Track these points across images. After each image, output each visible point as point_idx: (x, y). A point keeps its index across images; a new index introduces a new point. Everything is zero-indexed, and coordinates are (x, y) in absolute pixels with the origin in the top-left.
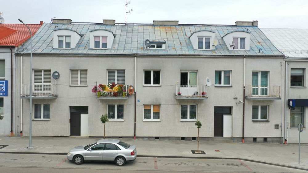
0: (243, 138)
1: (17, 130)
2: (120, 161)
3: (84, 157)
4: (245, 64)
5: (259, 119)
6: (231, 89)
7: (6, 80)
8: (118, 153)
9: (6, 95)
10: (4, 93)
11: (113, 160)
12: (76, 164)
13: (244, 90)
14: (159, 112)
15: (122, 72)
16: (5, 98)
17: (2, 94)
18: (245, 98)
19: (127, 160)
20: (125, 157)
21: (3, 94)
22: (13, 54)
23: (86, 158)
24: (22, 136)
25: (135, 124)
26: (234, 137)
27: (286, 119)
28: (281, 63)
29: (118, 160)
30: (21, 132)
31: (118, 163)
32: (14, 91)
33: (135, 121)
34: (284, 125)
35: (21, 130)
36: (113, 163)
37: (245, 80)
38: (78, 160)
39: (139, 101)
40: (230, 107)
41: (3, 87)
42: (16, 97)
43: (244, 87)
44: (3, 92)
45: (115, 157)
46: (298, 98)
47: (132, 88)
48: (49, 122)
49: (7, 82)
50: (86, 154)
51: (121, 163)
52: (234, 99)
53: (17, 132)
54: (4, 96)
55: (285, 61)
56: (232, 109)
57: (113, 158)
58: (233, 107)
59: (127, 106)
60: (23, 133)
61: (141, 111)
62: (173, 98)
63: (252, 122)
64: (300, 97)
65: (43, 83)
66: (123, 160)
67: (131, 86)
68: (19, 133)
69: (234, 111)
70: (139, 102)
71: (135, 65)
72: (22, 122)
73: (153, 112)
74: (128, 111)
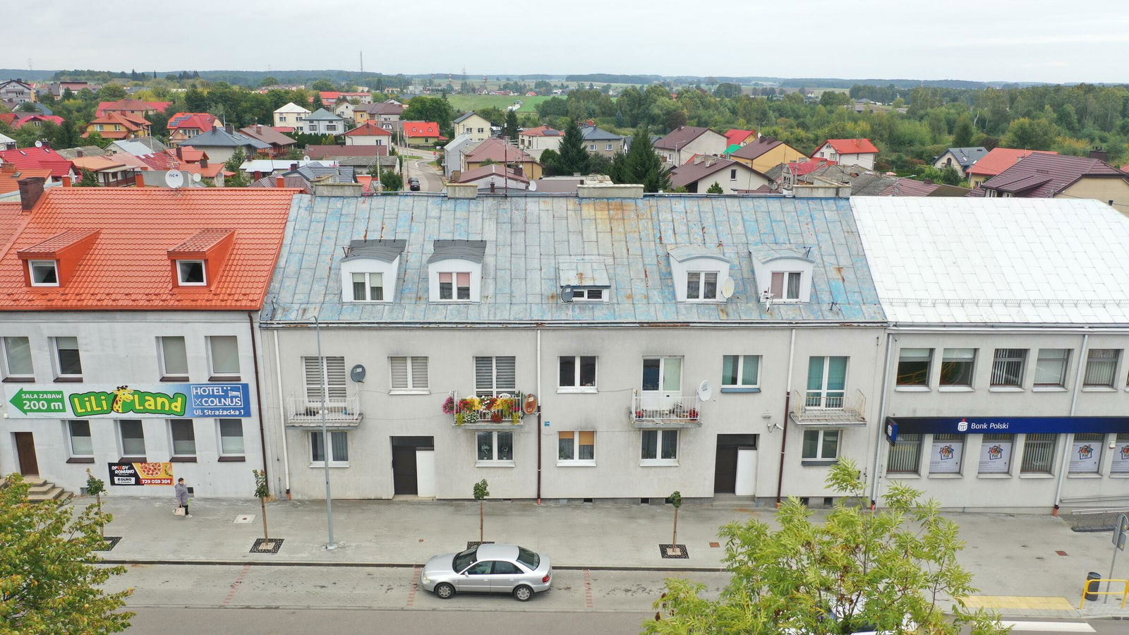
0: (778, 499)
1: (277, 487)
2: (524, 593)
3: (456, 586)
4: (793, 342)
5: (819, 457)
6: (757, 396)
7: (243, 381)
8: (518, 580)
9: (248, 414)
10: (242, 411)
11: (511, 591)
12: (441, 597)
13: (788, 399)
14: (593, 446)
15: (508, 362)
16: (245, 421)
17: (237, 413)
18: (788, 415)
19: (535, 591)
20: (532, 586)
21: (240, 413)
22: (256, 325)
23: (458, 587)
24: (290, 499)
25: (539, 473)
26: (758, 498)
27: (878, 460)
28: (878, 338)
29: (519, 592)
30: (288, 492)
31: (519, 596)
32: (264, 407)
33: (539, 468)
34: (872, 472)
35: (288, 488)
36: (512, 595)
37: (792, 377)
38: (445, 591)
39: (547, 424)
40: (755, 435)
41: (238, 397)
42: (268, 419)
43: (788, 394)
44: (239, 409)
45: (513, 587)
46: (910, 415)
47: (531, 399)
48: (347, 472)
49: (246, 387)
50: (459, 582)
51: (525, 595)
52: (764, 418)
53: (278, 493)
54: (243, 416)
55: (889, 334)
56: (758, 438)
57: (510, 588)
58: (759, 435)
59: (521, 435)
60: (292, 492)
61: (551, 444)
62: (624, 419)
63: (801, 467)
64: (915, 411)
65: (326, 386)
66: (528, 591)
67: (530, 396)
68: (284, 494)
69: (761, 443)
70: (547, 427)
71: (539, 348)
72: (287, 472)
73: (580, 446)
74: (524, 445)
